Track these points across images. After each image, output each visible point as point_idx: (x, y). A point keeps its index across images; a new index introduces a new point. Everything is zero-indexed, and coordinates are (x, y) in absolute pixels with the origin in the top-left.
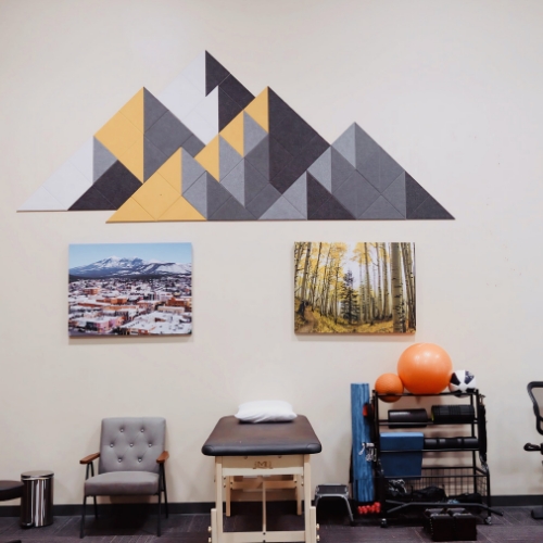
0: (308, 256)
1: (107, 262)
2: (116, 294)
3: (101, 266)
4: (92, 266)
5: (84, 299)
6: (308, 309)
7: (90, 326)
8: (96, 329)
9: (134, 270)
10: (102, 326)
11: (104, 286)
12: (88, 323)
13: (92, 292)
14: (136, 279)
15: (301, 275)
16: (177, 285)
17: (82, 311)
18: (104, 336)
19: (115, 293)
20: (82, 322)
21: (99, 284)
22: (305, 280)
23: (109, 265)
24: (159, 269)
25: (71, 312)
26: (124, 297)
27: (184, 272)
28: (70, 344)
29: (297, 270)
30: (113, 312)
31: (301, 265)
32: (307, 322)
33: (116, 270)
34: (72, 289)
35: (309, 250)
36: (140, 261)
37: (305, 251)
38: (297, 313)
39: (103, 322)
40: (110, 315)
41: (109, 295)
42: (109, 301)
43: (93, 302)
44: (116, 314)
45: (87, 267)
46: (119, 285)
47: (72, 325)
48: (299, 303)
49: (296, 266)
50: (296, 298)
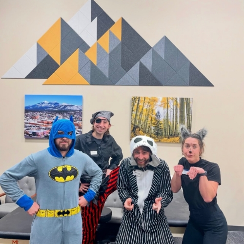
0: (138, 104)
1: (43, 103)
2: (46, 119)
3: (40, 106)
4: (35, 105)
5: (31, 121)
6: (137, 129)
7: (34, 134)
8: (37, 135)
9: (55, 108)
10: (40, 134)
11: (41, 115)
12: (33, 132)
13: (35, 118)
14: (56, 112)
15: (134, 113)
16: (75, 116)
17: (31, 126)
18: (40, 139)
20: (31, 131)
21: (39, 114)
22: (136, 115)
23: (43, 105)
24: (67, 108)
25: (26, 127)
26: (50, 121)
27: (78, 110)
28: (26, 142)
29: (132, 111)
30: (44, 127)
31: (135, 108)
33: (46, 107)
34: (26, 116)
35: (139, 101)
36: (58, 104)
37: (137, 101)
38: (132, 131)
39: (40, 132)
40: (43, 129)
41: (43, 119)
42: (43, 123)
43: (36, 122)
44: (46, 129)
45: (33, 106)
46: (47, 115)
47: (26, 133)
48: (133, 126)
49: (132, 108)
50: (132, 124)
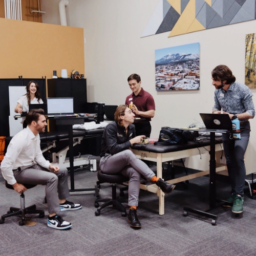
0: (253, 42)
1: (168, 56)
2: (170, 72)
3: (165, 58)
4: (162, 59)
5: (160, 74)
6: (252, 74)
7: (163, 86)
8: (164, 88)
9: (176, 59)
10: (166, 86)
11: (166, 68)
12: (162, 85)
13: (162, 71)
14: (177, 63)
15: (248, 54)
16: (193, 65)
17: (160, 80)
18: (167, 91)
19: (170, 70)
20: (160, 85)
21: (165, 67)
22: (250, 57)
23: (168, 58)
24: (185, 58)
25: (156, 80)
26: (173, 72)
27: (195, 58)
28: (158, 94)
29: (246, 51)
30: (169, 79)
31: (249, 48)
32: (251, 82)
33: (170, 60)
34: (156, 70)
35: (253, 38)
36: (178, 54)
37: (251, 39)
38: (246, 76)
39: (166, 84)
40: (168, 81)
41: (168, 72)
42: (168, 75)
43: (163, 75)
44: (171, 81)
45: (161, 60)
46: (171, 67)
47: (157, 86)
48: (247, 71)
49: (246, 49)
50: (246, 68)
